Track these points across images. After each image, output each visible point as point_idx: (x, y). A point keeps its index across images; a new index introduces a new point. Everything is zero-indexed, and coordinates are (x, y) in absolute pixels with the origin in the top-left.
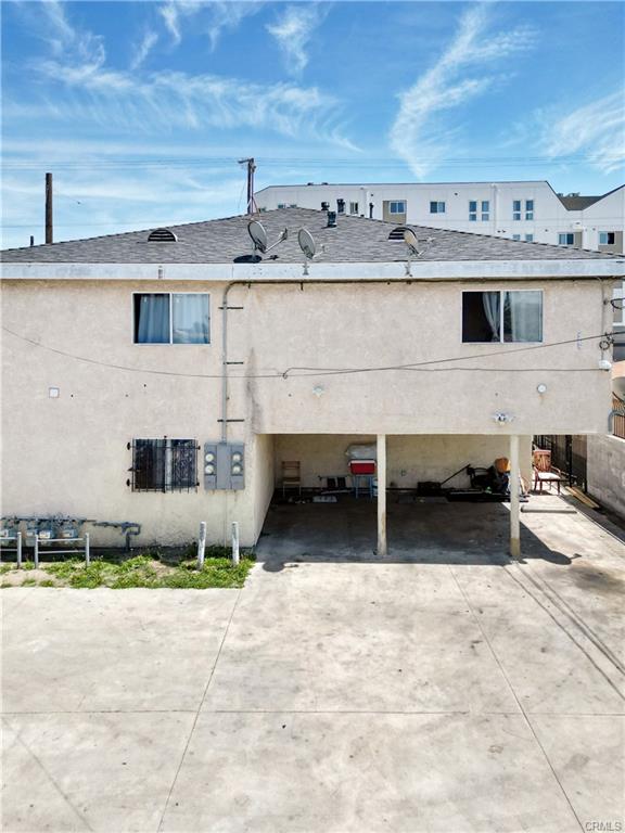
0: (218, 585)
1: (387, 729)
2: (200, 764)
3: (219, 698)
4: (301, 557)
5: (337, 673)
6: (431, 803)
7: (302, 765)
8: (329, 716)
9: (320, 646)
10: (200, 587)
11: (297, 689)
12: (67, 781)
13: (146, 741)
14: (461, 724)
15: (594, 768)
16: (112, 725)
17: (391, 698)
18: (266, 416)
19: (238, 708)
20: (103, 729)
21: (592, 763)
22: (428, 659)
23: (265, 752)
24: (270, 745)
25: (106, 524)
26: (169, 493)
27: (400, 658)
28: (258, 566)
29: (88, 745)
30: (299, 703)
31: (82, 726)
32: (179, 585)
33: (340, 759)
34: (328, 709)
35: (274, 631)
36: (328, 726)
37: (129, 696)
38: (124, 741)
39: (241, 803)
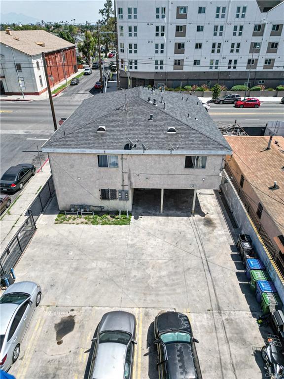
0: (125, 224)
1: (158, 263)
2: (128, 270)
3: (129, 256)
4: (142, 214)
5: (150, 250)
6: (164, 276)
7: (144, 270)
8: (149, 260)
9: (147, 243)
10: (121, 225)
11: (143, 254)
12: (108, 272)
13: (118, 265)
14: (171, 262)
15: (190, 271)
16: (112, 262)
17: (160, 256)
18: (134, 184)
19: (132, 258)
20: (110, 263)
21: (191, 270)
22: (167, 246)
23: (138, 267)
24: (139, 266)
25: (96, 207)
26: (110, 200)
27: (162, 246)
28: (133, 217)
29: (109, 266)
30: (143, 257)
31: (107, 262)
32: (116, 224)
33: (150, 268)
34: (148, 259)
35: (138, 239)
36: (148, 262)
37: (112, 255)
38: (115, 265)
39: (135, 276)
